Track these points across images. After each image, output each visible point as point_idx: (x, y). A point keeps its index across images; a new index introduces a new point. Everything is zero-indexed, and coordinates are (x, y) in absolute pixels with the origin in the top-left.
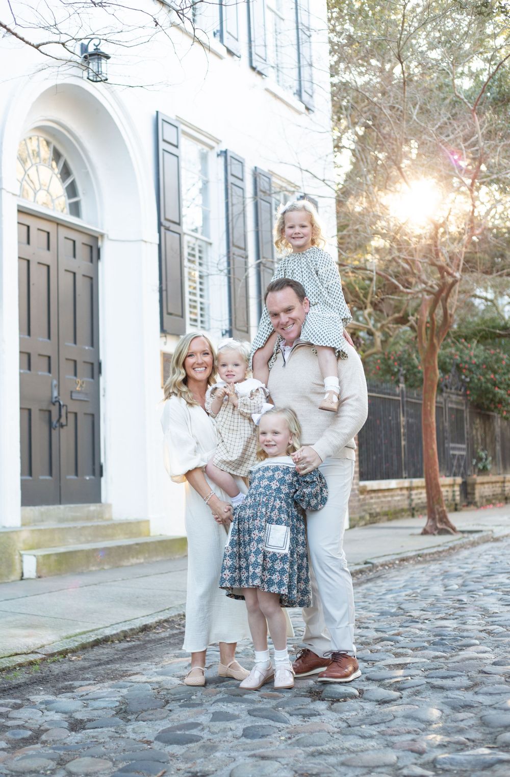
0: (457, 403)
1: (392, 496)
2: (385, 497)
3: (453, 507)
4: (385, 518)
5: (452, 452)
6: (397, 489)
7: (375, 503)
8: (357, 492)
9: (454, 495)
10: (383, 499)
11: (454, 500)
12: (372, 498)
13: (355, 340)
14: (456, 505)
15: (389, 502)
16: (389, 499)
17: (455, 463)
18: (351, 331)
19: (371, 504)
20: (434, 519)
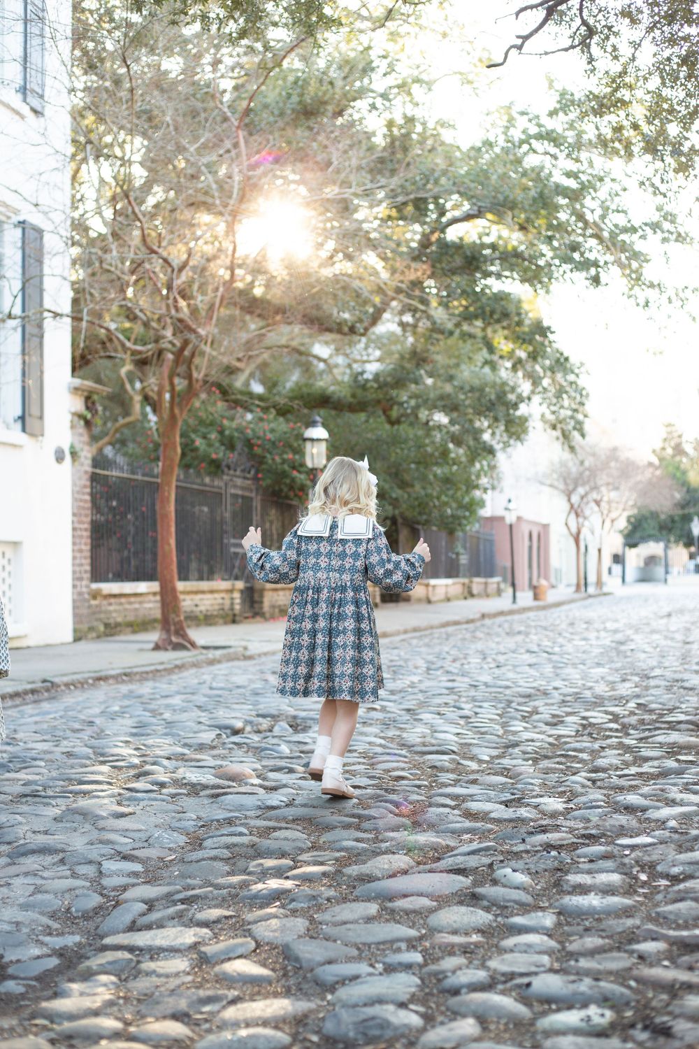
0: (243, 488)
1: (141, 603)
2: (130, 603)
3: (230, 618)
4: (129, 629)
5: (233, 550)
6: (148, 594)
7: (115, 611)
8: (86, 596)
9: (232, 604)
10: (128, 606)
11: (232, 609)
12: (110, 604)
13: (90, 405)
14: (234, 615)
15: (136, 610)
16: (137, 606)
17: (237, 563)
18: (86, 394)
19: (110, 612)
20: (168, 631)
